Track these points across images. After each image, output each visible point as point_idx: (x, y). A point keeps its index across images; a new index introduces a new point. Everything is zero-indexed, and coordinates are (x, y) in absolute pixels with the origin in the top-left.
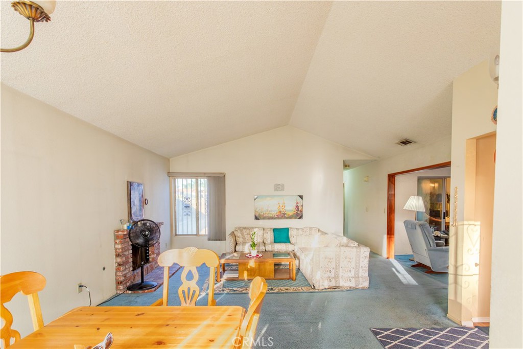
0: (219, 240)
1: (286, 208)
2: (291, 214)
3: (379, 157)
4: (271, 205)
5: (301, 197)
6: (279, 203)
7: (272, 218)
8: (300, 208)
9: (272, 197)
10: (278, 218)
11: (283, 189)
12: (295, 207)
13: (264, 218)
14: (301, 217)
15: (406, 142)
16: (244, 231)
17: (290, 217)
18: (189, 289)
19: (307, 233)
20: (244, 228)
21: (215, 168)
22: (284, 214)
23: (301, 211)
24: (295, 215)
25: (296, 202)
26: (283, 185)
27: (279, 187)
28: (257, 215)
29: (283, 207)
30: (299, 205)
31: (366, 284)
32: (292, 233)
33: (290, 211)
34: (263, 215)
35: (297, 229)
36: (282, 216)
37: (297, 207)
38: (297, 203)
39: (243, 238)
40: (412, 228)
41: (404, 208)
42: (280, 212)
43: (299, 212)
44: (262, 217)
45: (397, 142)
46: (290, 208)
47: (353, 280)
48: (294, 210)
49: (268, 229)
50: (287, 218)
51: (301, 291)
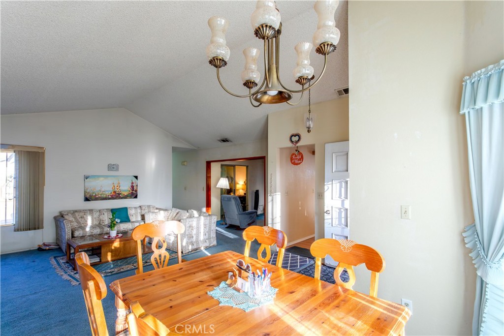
0: (35, 229)
1: (121, 188)
2: (126, 194)
3: (198, 147)
4: (105, 186)
5: (136, 177)
6: (113, 184)
7: (105, 199)
8: (135, 188)
9: (106, 177)
10: (112, 198)
11: (117, 170)
12: (130, 187)
13: (96, 199)
14: (136, 197)
15: (225, 140)
16: (77, 214)
17: (125, 197)
18: (160, 256)
19: (146, 211)
20: (76, 211)
21: (31, 141)
22: (119, 194)
23: (136, 191)
24: (130, 195)
25: (131, 181)
26: (118, 165)
27: (112, 167)
28: (88, 196)
29: (118, 188)
30: (134, 185)
31: (215, 243)
32: (131, 212)
33: (124, 191)
34: (95, 195)
35: (135, 208)
36: (117, 196)
37: (133, 187)
38: (133, 183)
39: (77, 222)
40: (228, 201)
41: (217, 187)
42: (115, 192)
43: (134, 192)
44: (93, 198)
45: (219, 139)
46: (125, 188)
47: (207, 241)
48: (130, 189)
49: (104, 210)
50: (122, 198)
51: (134, 268)
